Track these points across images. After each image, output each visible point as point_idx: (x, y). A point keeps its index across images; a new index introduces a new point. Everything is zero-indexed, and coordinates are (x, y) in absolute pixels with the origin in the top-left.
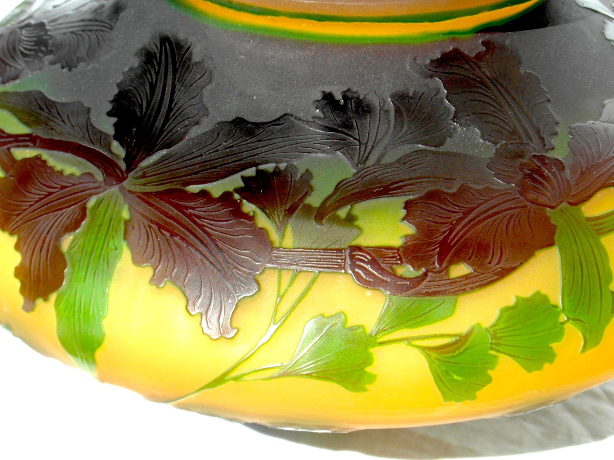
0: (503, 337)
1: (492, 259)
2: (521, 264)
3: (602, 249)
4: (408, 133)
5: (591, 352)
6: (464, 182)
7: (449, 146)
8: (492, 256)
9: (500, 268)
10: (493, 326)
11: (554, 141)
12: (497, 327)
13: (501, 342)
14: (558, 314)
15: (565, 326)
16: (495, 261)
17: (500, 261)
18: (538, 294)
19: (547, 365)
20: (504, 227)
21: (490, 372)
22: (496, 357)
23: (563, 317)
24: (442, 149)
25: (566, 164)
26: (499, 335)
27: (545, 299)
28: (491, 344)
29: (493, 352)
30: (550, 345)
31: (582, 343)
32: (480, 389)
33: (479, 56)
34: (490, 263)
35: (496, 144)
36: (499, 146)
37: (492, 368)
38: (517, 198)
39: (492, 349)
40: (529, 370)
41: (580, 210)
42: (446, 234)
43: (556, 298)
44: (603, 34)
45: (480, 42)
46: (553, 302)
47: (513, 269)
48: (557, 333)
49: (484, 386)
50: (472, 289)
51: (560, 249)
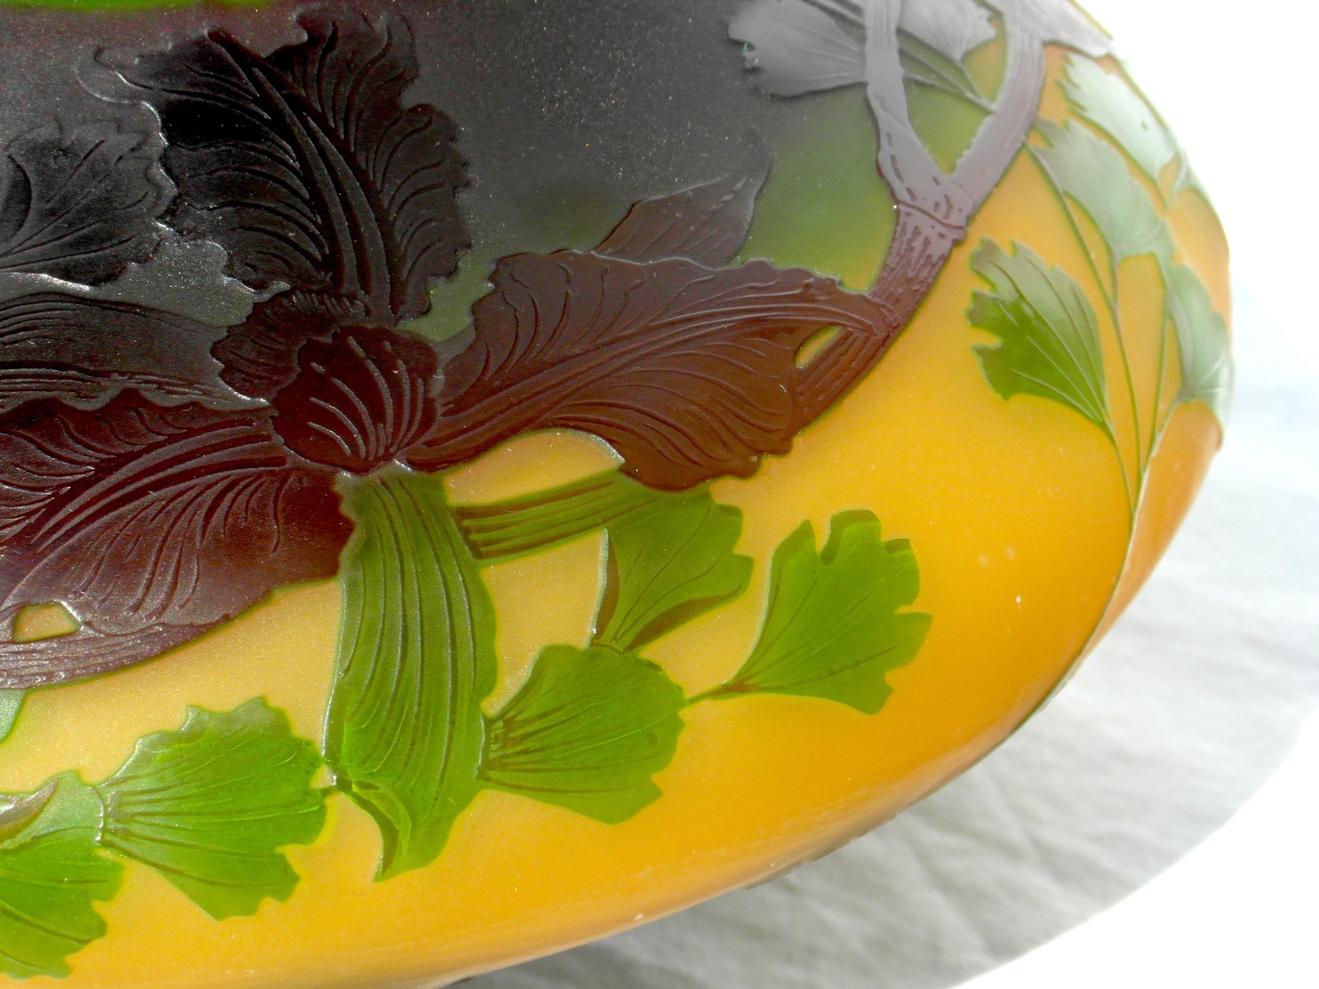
0: (140, 814)
1: (142, 600)
2: (226, 618)
3: (481, 601)
4: (29, 243)
5: (409, 880)
6: (131, 384)
7: (133, 285)
8: (148, 587)
9: (163, 624)
10: (114, 783)
11: (439, 291)
12: (125, 787)
13: (135, 828)
14: (313, 764)
15: (329, 801)
16: (154, 602)
17: (164, 607)
18: (261, 702)
19: (269, 904)
20: (202, 513)
21: (99, 906)
22: (116, 867)
23: (325, 777)
24: (109, 292)
25: (444, 356)
26: (129, 809)
27: (279, 725)
28: (104, 830)
29: (106, 854)
30: (279, 850)
31: (379, 854)
32: (75, 950)
33: (288, 57)
34: (136, 608)
35: (260, 286)
36: (266, 296)
37: (107, 897)
38: (268, 438)
39: (105, 844)
40: (218, 914)
41: (438, 486)
42: (33, 519)
43: (313, 722)
44: (723, 26)
45: (294, 17)
46: (298, 731)
47: (197, 633)
48: (307, 822)
49: (86, 942)
50: (73, 678)
51: (352, 586)
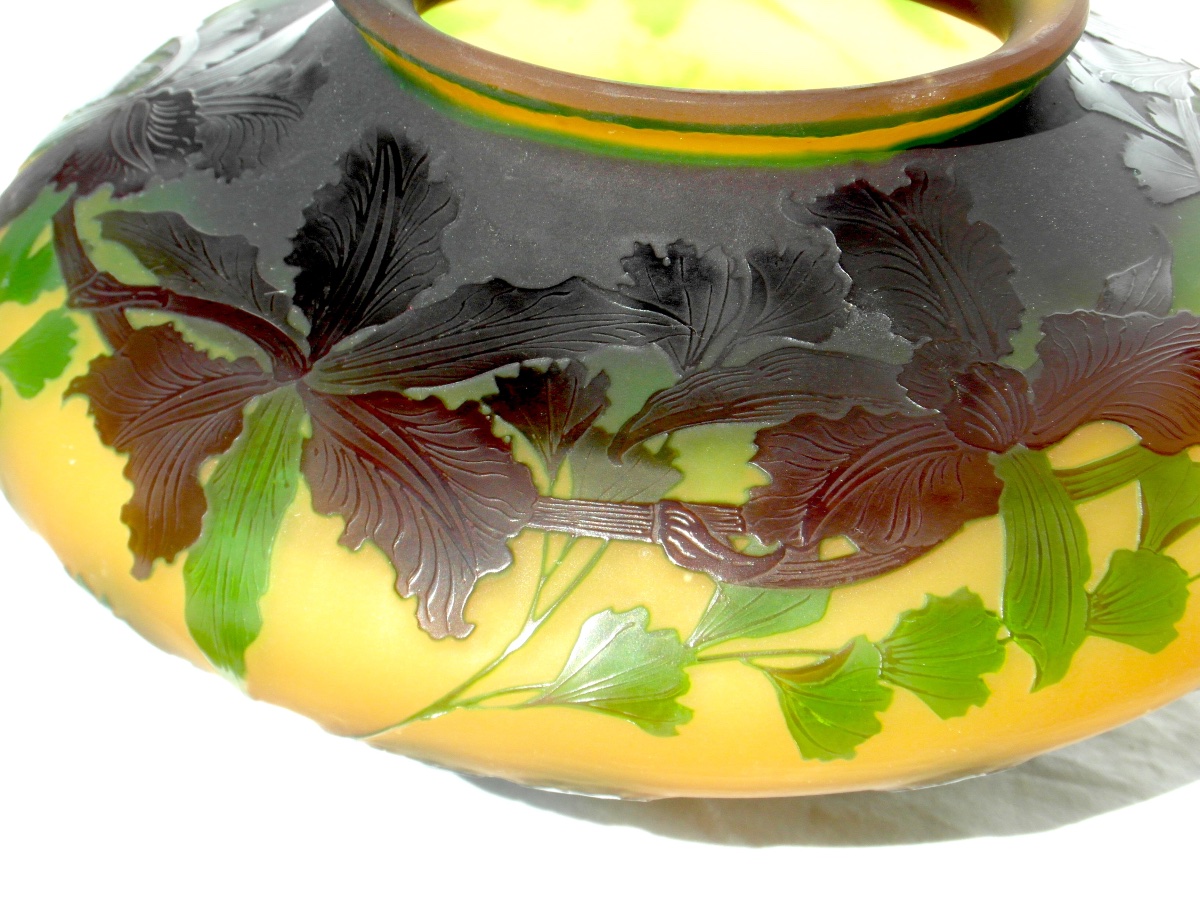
0: (903, 659)
1: (891, 532)
2: (940, 542)
3: (1076, 523)
4: (772, 317)
5: (1049, 691)
6: (856, 403)
7: (838, 342)
8: (893, 527)
9: (905, 547)
10: (885, 641)
11: (1015, 340)
12: (893, 643)
13: (899, 667)
14: (996, 626)
15: (1006, 646)
16: (898, 535)
17: (904, 535)
18: (965, 591)
19: (973, 709)
20: (917, 482)
21: (878, 715)
22: (889, 690)
23: (1004, 632)
24: (825, 346)
25: (1030, 379)
26: (895, 656)
27: (974, 601)
28: (882, 670)
29: (884, 683)
30: (980, 676)
31: (1034, 677)
32: (861, 742)
33: (901, 194)
34: (889, 537)
35: (914, 340)
36: (919, 345)
37: (883, 709)
38: (944, 433)
39: (882, 677)
40: (944, 715)
41: (1044, 458)
42: (820, 487)
43: (995, 600)
44: (1120, 158)
45: (903, 170)
46: (987, 606)
47: (922, 551)
48: (993, 656)
49: (866, 737)
50: (856, 578)
51: (1007, 520)
